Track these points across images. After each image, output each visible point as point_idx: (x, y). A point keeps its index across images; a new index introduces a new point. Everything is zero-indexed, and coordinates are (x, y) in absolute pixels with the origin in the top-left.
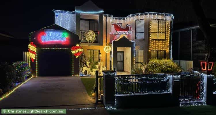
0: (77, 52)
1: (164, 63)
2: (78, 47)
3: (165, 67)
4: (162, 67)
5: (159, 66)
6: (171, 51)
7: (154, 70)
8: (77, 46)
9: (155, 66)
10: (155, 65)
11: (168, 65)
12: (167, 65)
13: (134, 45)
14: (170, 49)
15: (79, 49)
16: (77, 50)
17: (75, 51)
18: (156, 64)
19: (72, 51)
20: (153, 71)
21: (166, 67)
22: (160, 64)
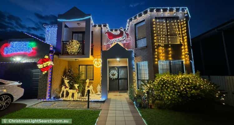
0: (45, 66)
1: (182, 81)
2: (46, 60)
3: (185, 89)
4: (180, 89)
5: (174, 85)
6: (193, 62)
7: (163, 94)
8: (45, 58)
9: (166, 86)
10: (164, 83)
11: (192, 83)
12: (188, 84)
13: (133, 55)
14: (190, 59)
15: (48, 62)
16: (46, 63)
17: (42, 65)
18: (166, 82)
19: (38, 65)
20: (161, 94)
21: (189, 88)
22: (175, 82)
